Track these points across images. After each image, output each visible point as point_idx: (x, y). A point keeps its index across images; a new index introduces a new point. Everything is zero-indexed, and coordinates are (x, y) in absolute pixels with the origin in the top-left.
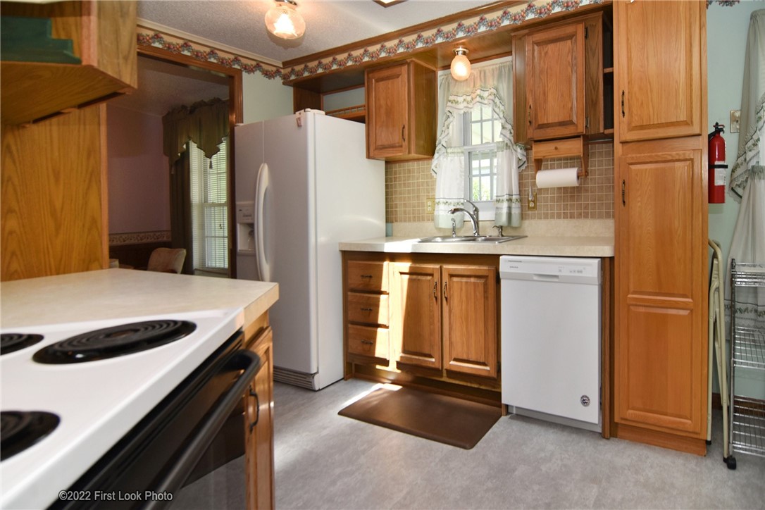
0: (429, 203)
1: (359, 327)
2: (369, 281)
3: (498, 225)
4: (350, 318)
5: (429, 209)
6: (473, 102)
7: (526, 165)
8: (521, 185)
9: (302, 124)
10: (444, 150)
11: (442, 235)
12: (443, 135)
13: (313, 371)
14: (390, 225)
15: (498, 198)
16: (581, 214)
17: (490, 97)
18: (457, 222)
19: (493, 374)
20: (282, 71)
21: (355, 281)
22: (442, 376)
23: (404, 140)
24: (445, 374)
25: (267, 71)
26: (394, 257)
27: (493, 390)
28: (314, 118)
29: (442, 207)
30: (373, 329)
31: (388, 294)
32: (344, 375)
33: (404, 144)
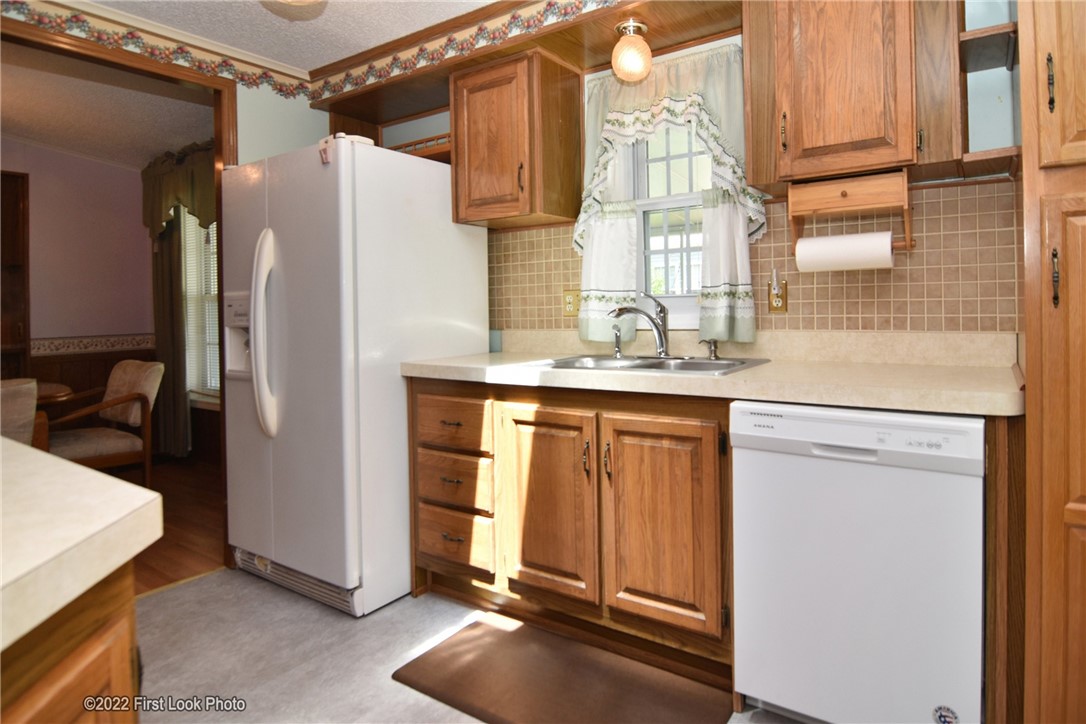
0: (569, 298)
1: (438, 510)
2: (456, 432)
3: (707, 339)
4: (422, 492)
5: (570, 308)
6: (655, 121)
7: (764, 230)
8: (754, 267)
9: (330, 159)
10: (597, 207)
11: (593, 353)
12: (596, 180)
13: (351, 583)
14: (497, 333)
15: (706, 291)
16: (887, 321)
17: (691, 109)
18: (623, 331)
19: (714, 629)
20: (309, 86)
21: (432, 430)
22: (600, 617)
23: (522, 189)
24: (606, 613)
25: (281, 85)
26: (504, 392)
27: (713, 658)
28: (353, 150)
29: (593, 304)
30: (466, 516)
31: (492, 457)
32: (412, 587)
33: (521, 195)
